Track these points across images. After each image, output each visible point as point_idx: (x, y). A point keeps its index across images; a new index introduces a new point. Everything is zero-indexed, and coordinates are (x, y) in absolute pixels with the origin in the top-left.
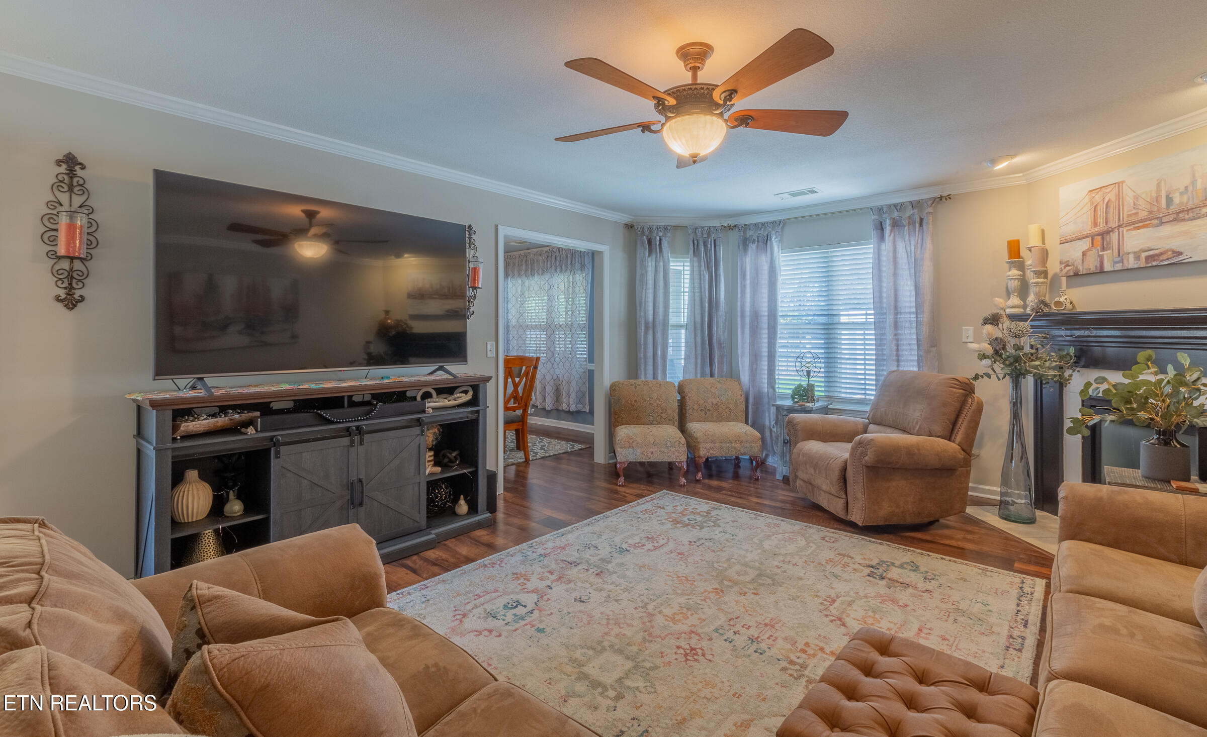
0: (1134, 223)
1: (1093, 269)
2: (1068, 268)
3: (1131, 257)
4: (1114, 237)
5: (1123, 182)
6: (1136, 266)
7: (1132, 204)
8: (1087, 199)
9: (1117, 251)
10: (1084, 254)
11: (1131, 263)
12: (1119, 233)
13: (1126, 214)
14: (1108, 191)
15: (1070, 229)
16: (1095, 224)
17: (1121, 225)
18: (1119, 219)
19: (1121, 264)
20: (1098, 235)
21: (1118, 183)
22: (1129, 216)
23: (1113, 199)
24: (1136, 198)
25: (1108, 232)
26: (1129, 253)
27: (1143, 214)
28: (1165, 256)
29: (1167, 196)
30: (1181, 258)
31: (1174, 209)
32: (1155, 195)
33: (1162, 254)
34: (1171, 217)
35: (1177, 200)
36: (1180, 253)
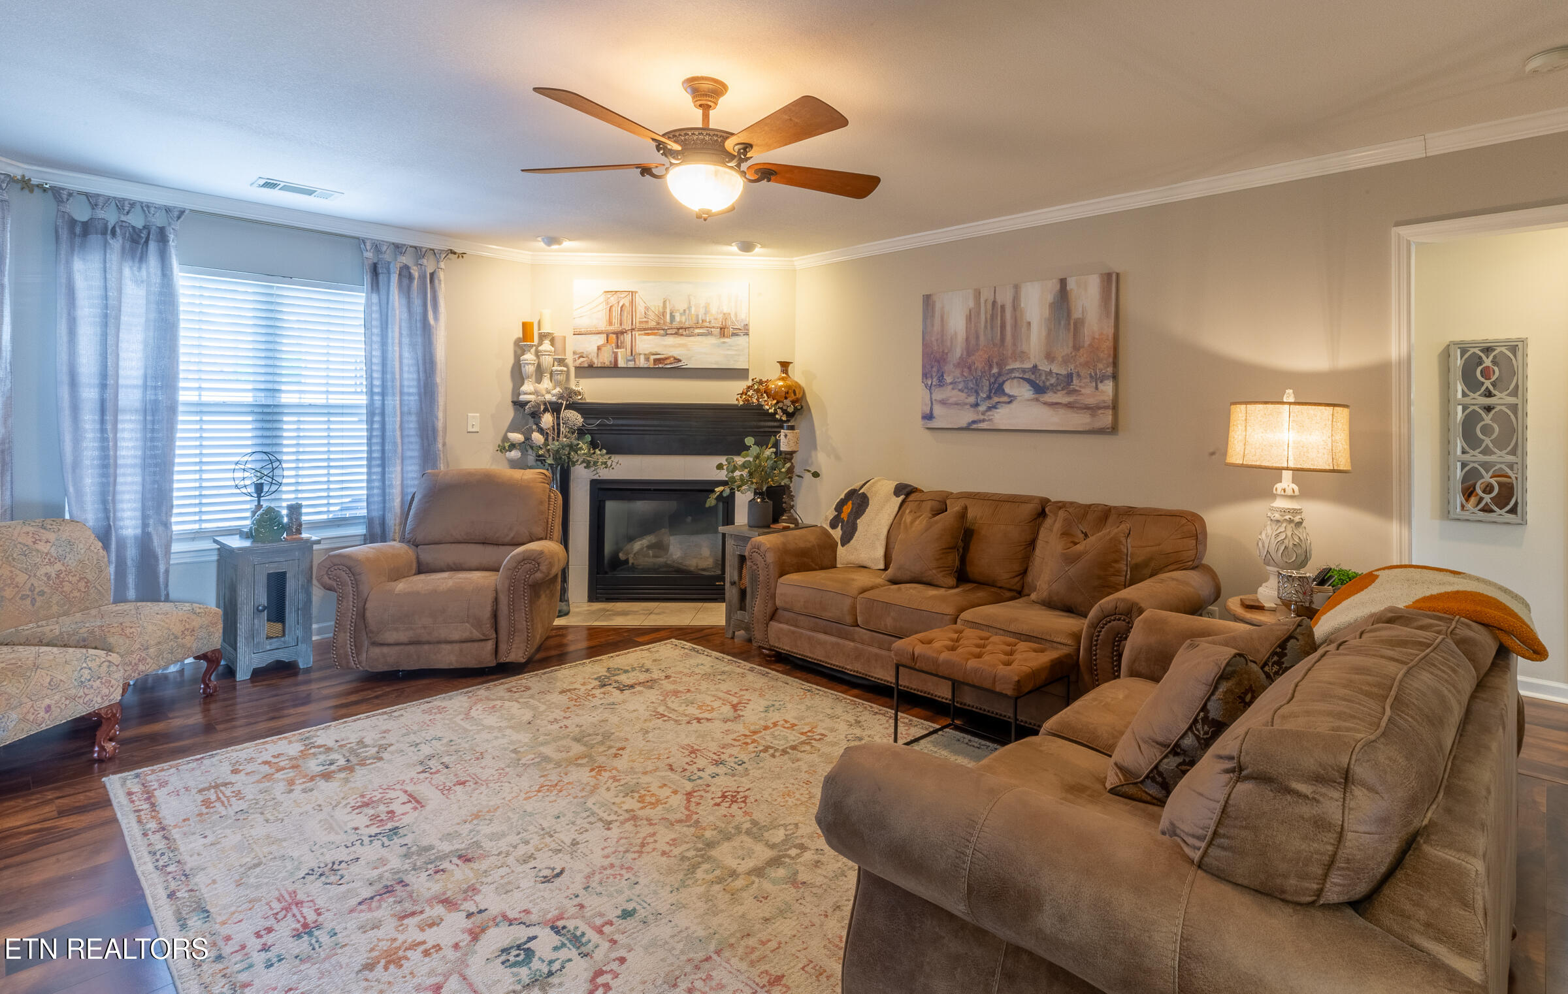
0: (645, 329)
1: (607, 364)
2: (582, 359)
3: (642, 357)
4: (628, 337)
5: (636, 292)
6: (646, 366)
7: (644, 312)
8: (602, 299)
9: (630, 350)
10: (599, 348)
11: (642, 363)
12: (632, 335)
13: (638, 320)
14: (623, 296)
15: (585, 323)
16: (610, 323)
17: (634, 329)
18: (632, 324)
19: (634, 362)
20: (613, 333)
21: (632, 292)
22: (641, 322)
23: (627, 304)
24: (647, 308)
25: (622, 333)
26: (640, 354)
27: (652, 324)
28: (668, 361)
29: (671, 314)
30: (680, 364)
31: (675, 325)
32: (661, 310)
33: (666, 359)
34: (674, 331)
35: (678, 318)
36: (680, 361)
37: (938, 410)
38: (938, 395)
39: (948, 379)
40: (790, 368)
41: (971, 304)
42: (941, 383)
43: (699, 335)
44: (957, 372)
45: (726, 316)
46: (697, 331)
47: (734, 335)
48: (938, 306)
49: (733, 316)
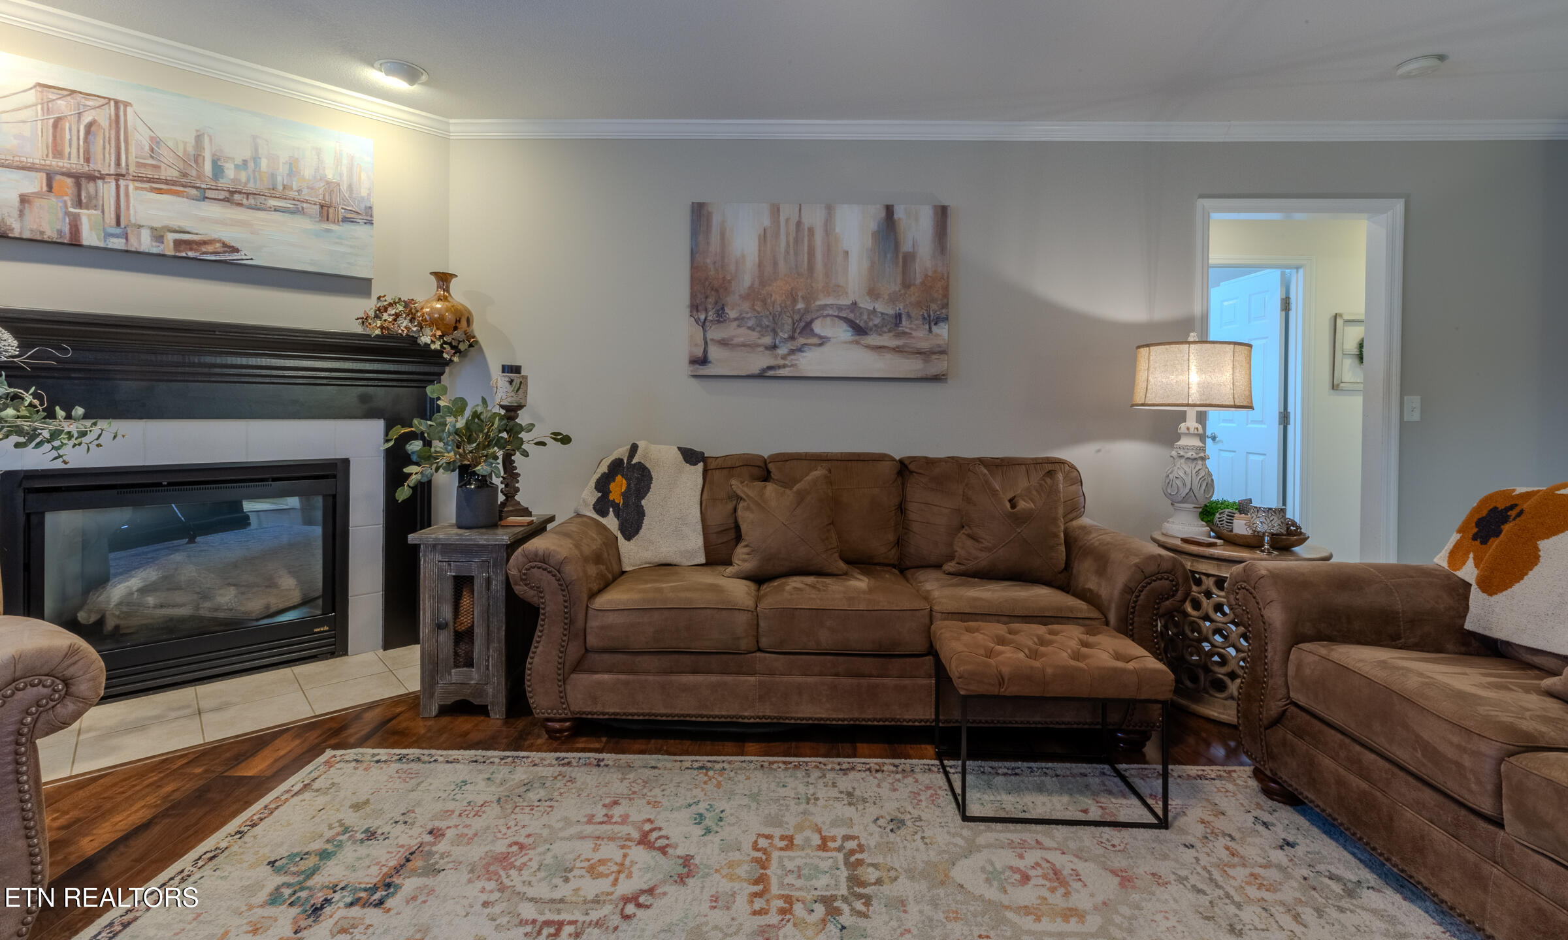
0: (151, 180)
1: (50, 235)
3: (145, 233)
4: (107, 190)
5: (127, 104)
6: (154, 250)
7: (147, 148)
9: (113, 216)
10: (24, 200)
11: (145, 243)
12: (118, 187)
13: (132, 159)
14: (91, 103)
16: (58, 154)
17: (123, 176)
18: (118, 164)
19: (124, 241)
20: (67, 174)
21: (117, 102)
22: (139, 165)
23: (104, 122)
24: (156, 141)
25: (92, 178)
26: (140, 227)
27: (172, 173)
28: (210, 248)
29: (215, 163)
30: (235, 256)
31: (225, 183)
32: (190, 149)
33: (205, 243)
34: (222, 195)
35: (230, 172)
36: (237, 251)
37: (714, 352)
38: (715, 333)
39: (732, 314)
40: (454, 283)
41: (767, 222)
42: (721, 316)
43: (276, 210)
44: (746, 306)
45: (332, 187)
46: (272, 202)
47: (346, 220)
48: (716, 219)
49: (344, 187)
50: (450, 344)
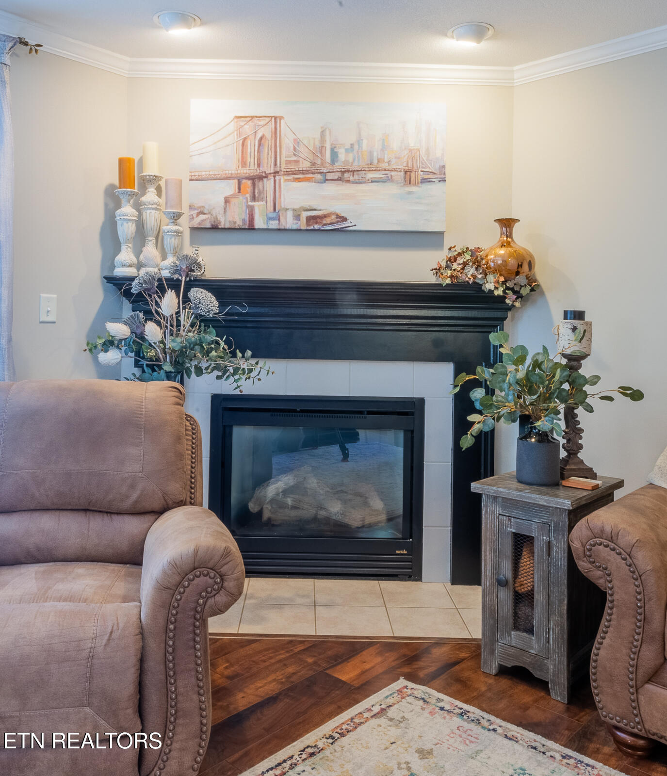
0: (294, 173)
1: (239, 223)
2: (202, 217)
3: (290, 214)
4: (269, 184)
5: (281, 118)
6: (295, 227)
7: (292, 148)
8: (232, 127)
9: (272, 204)
10: (227, 201)
11: (289, 222)
12: (275, 181)
13: (284, 159)
14: (262, 123)
15: (206, 162)
16: (244, 163)
17: (278, 172)
18: (275, 165)
19: (277, 222)
20: (248, 178)
21: (276, 118)
22: (288, 162)
23: (268, 135)
24: (297, 142)
25: (261, 178)
26: (287, 209)
27: (305, 165)
28: (328, 220)
29: (332, 150)
30: (345, 224)
31: (338, 166)
32: (318, 144)
33: (325, 216)
34: (336, 176)
35: (342, 156)
36: (345, 219)
40: (516, 229)
43: (373, 181)
45: (413, 154)
46: (370, 175)
47: (425, 181)
49: (423, 152)
50: (512, 289)
